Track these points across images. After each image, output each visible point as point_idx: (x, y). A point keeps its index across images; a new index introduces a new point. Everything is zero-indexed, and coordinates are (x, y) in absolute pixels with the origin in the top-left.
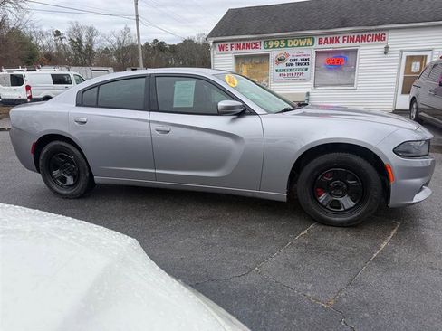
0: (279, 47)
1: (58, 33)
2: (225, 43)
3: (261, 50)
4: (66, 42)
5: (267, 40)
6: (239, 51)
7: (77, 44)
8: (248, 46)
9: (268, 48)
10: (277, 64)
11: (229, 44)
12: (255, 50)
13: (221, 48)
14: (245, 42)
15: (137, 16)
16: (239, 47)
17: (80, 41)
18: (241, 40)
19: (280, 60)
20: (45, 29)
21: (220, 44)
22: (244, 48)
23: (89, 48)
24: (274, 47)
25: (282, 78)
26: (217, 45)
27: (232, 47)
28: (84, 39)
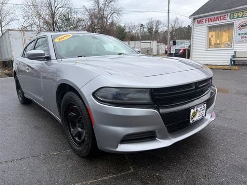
0: (242, 17)
1: (142, 25)
2: (201, 19)
3: (228, 20)
4: (146, 30)
5: (233, 13)
6: (211, 23)
7: (150, 29)
8: (218, 19)
9: (233, 18)
10: (240, 29)
11: (204, 19)
12: (223, 21)
13: (199, 22)
14: (216, 17)
15: (169, 10)
16: (211, 20)
17: (152, 28)
18: (213, 15)
19: (243, 26)
20: (136, 24)
21: (198, 20)
22: (214, 20)
23: (157, 32)
24: (238, 17)
25: (243, 39)
26: (196, 21)
27: (206, 21)
28: (154, 27)
